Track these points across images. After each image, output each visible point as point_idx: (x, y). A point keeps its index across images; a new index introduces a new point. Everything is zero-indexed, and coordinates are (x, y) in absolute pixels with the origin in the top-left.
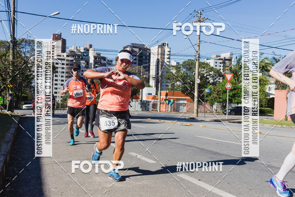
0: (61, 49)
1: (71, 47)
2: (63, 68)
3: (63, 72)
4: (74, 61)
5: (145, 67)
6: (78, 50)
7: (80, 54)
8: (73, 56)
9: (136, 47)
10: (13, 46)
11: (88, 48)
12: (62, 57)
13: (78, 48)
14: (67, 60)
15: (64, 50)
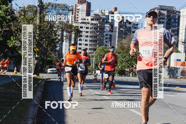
0: (85, 13)
1: (96, 10)
2: (87, 32)
3: (87, 36)
4: (99, 25)
5: (173, 31)
6: (103, 13)
7: (104, 17)
8: (98, 20)
9: (164, 10)
10: (41, 10)
11: (113, 11)
12: (86, 21)
13: (103, 12)
14: (92, 24)
15: (88, 14)
